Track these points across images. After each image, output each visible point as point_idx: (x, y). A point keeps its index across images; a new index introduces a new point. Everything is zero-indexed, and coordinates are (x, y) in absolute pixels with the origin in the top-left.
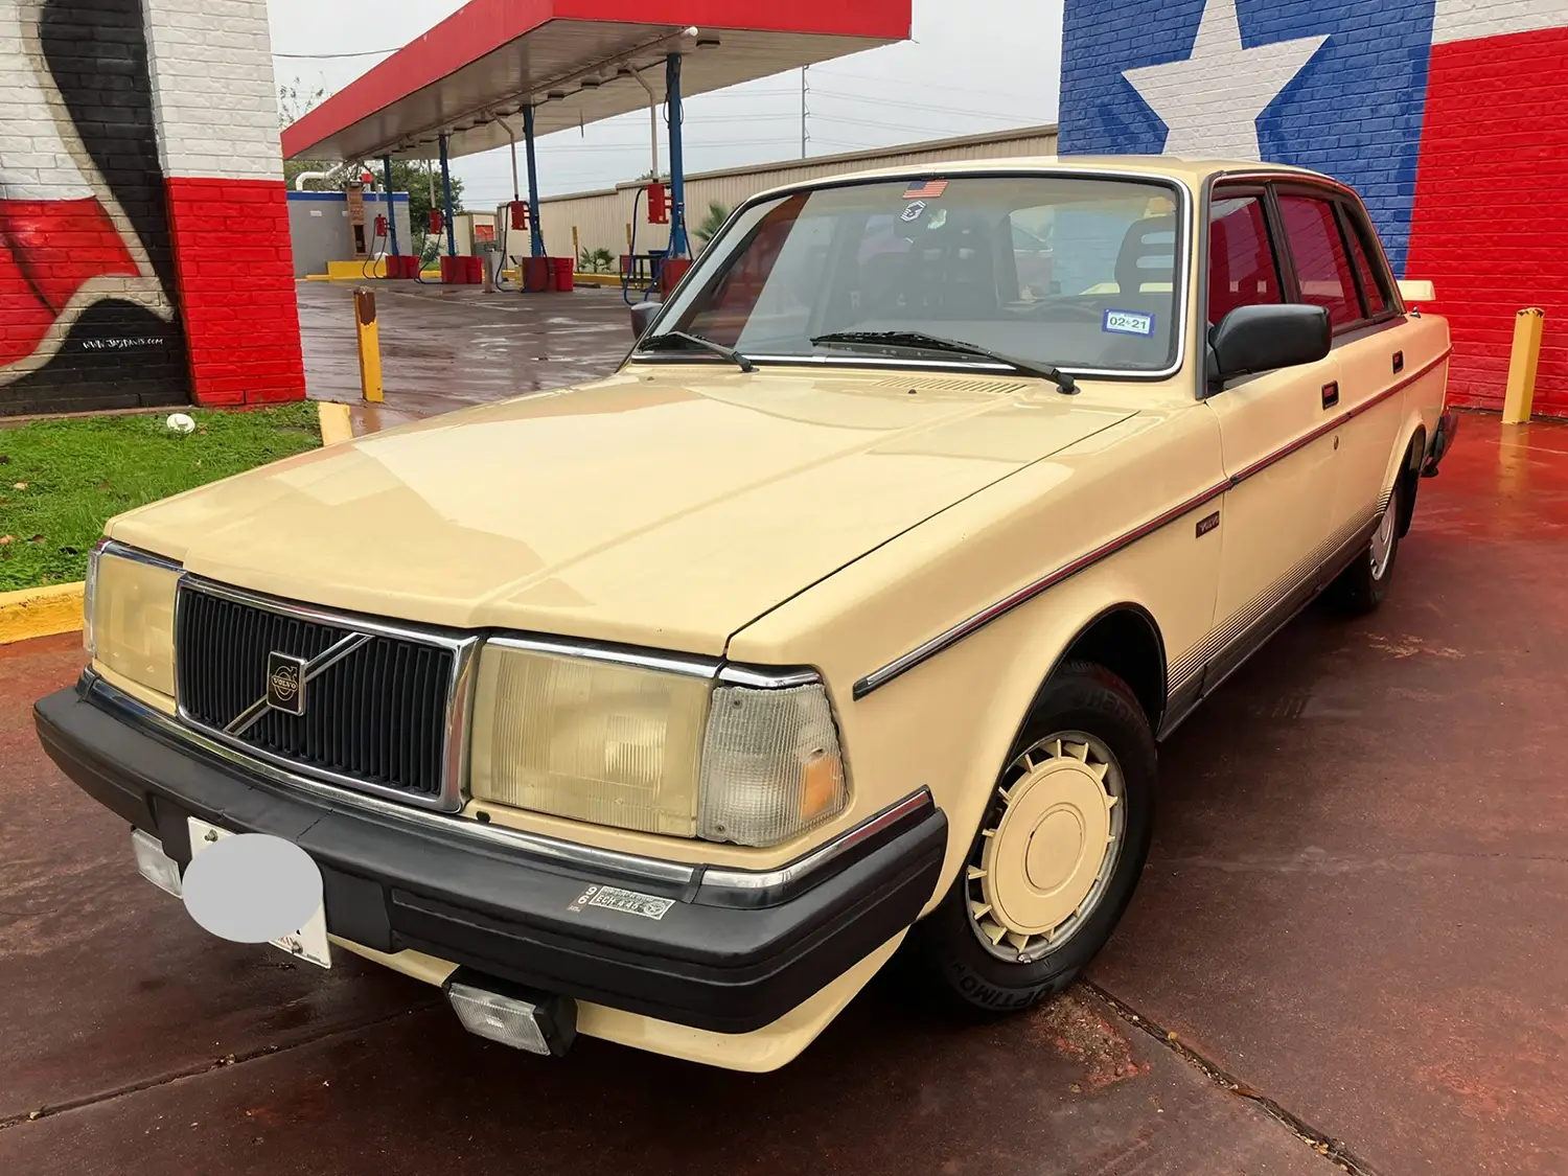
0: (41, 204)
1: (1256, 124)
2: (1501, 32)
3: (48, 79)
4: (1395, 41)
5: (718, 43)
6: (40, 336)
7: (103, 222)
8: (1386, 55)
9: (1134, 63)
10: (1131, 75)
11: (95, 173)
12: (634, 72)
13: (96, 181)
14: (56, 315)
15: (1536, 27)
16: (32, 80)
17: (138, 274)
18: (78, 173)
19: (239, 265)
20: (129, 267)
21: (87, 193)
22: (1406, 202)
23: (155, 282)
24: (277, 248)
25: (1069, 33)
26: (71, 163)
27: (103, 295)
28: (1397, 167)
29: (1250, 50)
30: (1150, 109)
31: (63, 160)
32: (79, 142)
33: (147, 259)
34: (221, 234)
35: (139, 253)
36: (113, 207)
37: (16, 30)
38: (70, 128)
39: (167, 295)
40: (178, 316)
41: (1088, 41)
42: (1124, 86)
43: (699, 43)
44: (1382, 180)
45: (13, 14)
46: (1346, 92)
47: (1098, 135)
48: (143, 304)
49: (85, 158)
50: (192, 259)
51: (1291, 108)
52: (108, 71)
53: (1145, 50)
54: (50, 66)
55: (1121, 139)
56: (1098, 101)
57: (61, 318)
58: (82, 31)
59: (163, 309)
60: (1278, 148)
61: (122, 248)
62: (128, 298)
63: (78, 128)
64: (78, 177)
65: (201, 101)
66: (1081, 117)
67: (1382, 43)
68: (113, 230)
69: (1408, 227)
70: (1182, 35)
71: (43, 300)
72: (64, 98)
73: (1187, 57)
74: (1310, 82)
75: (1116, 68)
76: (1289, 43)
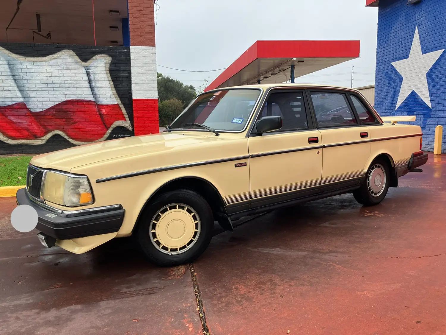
0: (107, 105)
1: (426, 75)
3: (110, 79)
5: (303, 61)
6: (104, 134)
7: (119, 109)
9: (394, 60)
10: (394, 64)
11: (118, 99)
12: (282, 71)
13: (118, 100)
14: (108, 129)
16: (107, 79)
17: (126, 121)
18: (115, 98)
19: (146, 118)
20: (124, 119)
21: (117, 103)
23: (129, 122)
24: (155, 114)
25: (378, 53)
26: (113, 97)
27: (118, 125)
29: (424, 54)
30: (398, 73)
31: (112, 96)
32: (115, 92)
33: (128, 117)
34: (143, 111)
35: (126, 116)
36: (121, 106)
37: (104, 69)
38: (114, 89)
39: (131, 125)
40: (133, 130)
41: (383, 55)
42: (392, 67)
43: (298, 62)
45: (104, 65)
47: (385, 81)
48: (126, 127)
49: (117, 95)
50: (136, 117)
51: (435, 70)
52: (123, 77)
53: (397, 57)
54: (111, 76)
55: (391, 82)
56: (385, 72)
57: (109, 130)
58: (118, 68)
59: (130, 128)
60: (432, 82)
61: (123, 115)
62: (123, 126)
63: (116, 89)
64: (115, 100)
65: (141, 82)
66: (381, 76)
68: (121, 111)
70: (406, 52)
71: (105, 126)
72: (113, 83)
73: (408, 58)
74: (440, 63)
75: (390, 62)
76: (434, 52)
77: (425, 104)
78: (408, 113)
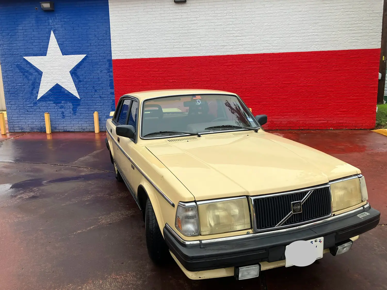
1: (70, 72)
2: (127, 58)
4: (103, 58)
8: (102, 60)
9: (27, 55)
10: (27, 58)
15: (135, 58)
22: (113, 91)
28: (109, 83)
29: (65, 56)
30: (35, 67)
41: (10, 48)
42: (25, 61)
44: (106, 86)
46: (93, 67)
47: (18, 72)
51: (79, 70)
55: (26, 74)
60: (77, 78)
66: (10, 67)
67: (100, 58)
69: (114, 96)
73: (45, 55)
74: (83, 64)
75: (21, 56)
76: (76, 55)
77: (73, 95)
78: (54, 102)
